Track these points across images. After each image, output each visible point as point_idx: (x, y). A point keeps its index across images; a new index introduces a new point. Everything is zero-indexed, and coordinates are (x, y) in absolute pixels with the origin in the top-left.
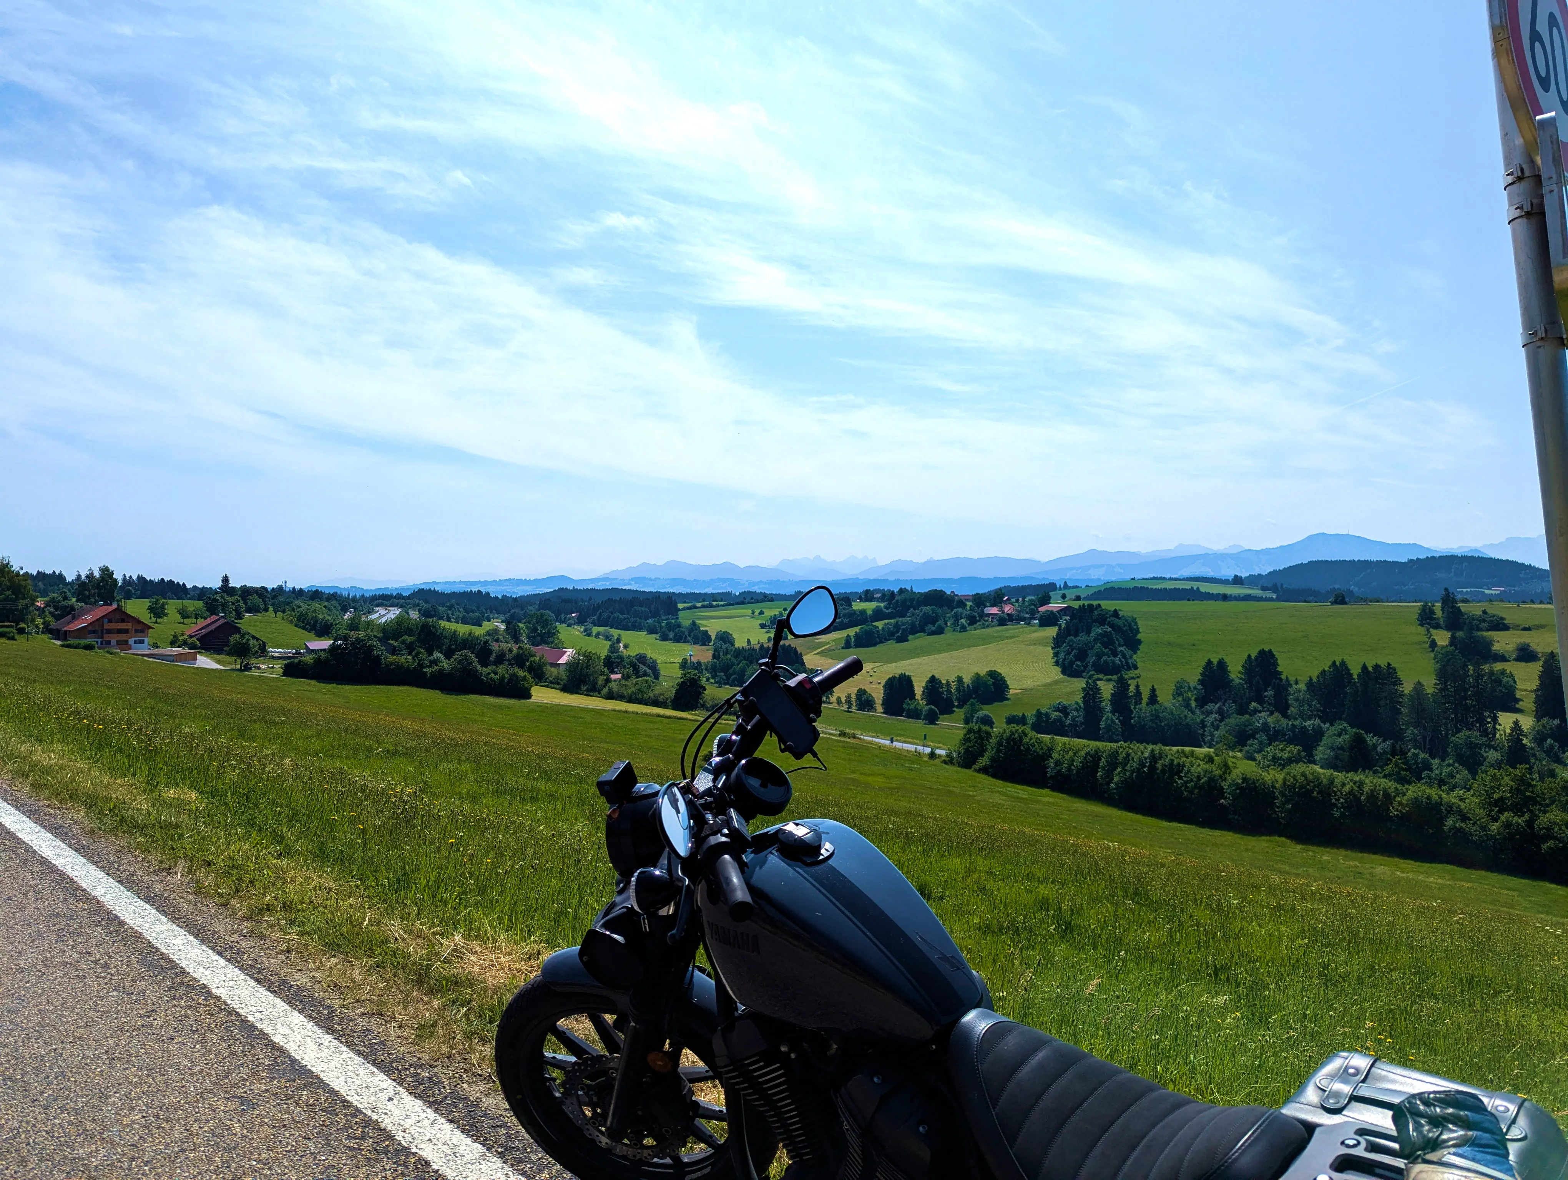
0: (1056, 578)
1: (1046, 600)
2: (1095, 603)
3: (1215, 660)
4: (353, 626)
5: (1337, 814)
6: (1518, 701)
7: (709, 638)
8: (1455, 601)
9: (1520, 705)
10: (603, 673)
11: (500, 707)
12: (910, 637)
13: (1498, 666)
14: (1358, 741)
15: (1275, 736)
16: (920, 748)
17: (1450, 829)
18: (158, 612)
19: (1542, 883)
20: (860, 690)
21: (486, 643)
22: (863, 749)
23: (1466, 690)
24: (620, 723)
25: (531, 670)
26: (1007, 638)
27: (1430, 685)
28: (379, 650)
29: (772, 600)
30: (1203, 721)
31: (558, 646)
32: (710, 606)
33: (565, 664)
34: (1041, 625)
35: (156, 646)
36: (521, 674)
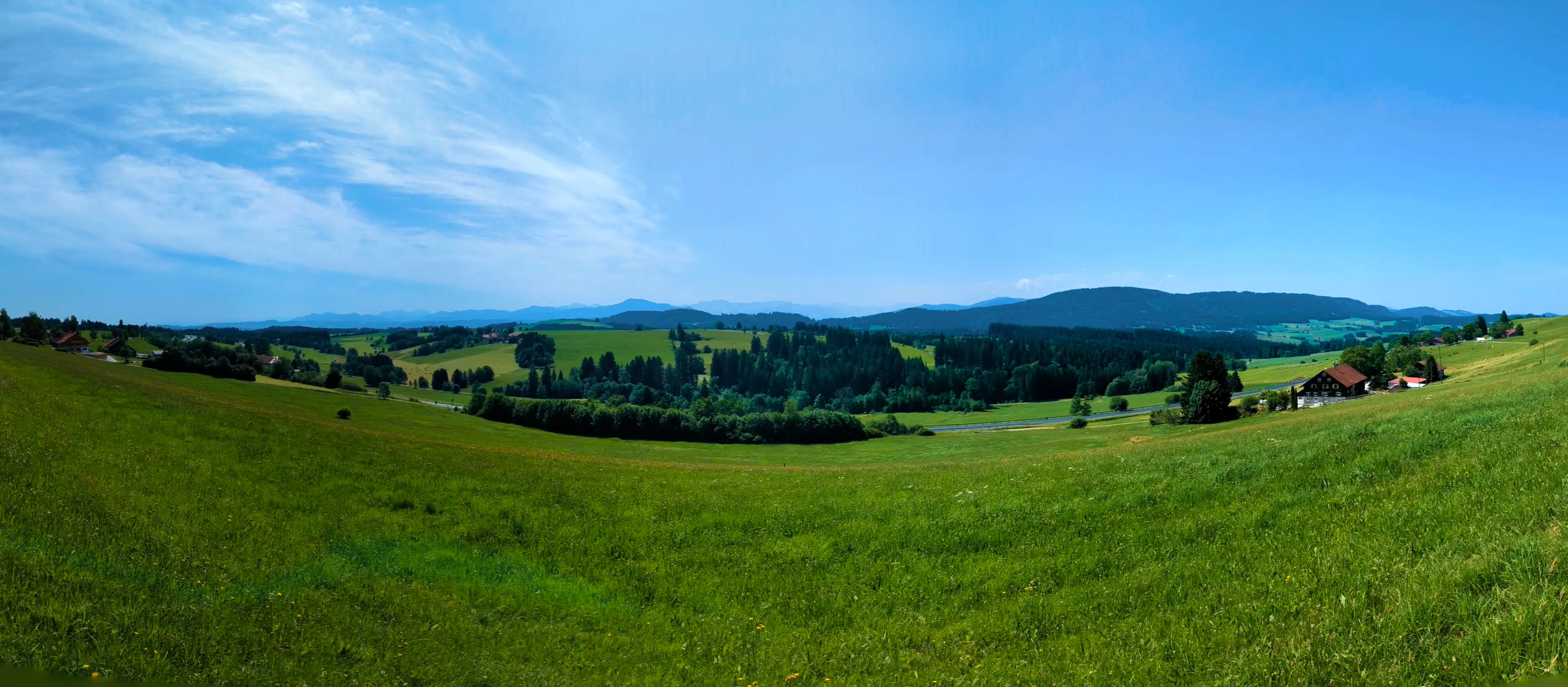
0: (518, 320)
1: (512, 331)
2: (534, 331)
3: (588, 358)
4: (175, 344)
5: (639, 425)
6: (705, 369)
7: (345, 352)
8: (682, 328)
9: (705, 371)
10: (291, 369)
11: (240, 385)
12: (446, 350)
13: (698, 355)
14: (647, 392)
15: (613, 391)
16: (450, 406)
17: (682, 427)
18: (93, 336)
20: (421, 378)
21: (234, 352)
22: (422, 406)
23: (686, 367)
25: (256, 366)
26: (493, 350)
28: (185, 355)
30: (583, 387)
31: (270, 355)
32: (346, 335)
33: (273, 364)
34: (510, 343)
35: (92, 351)
36: (251, 368)
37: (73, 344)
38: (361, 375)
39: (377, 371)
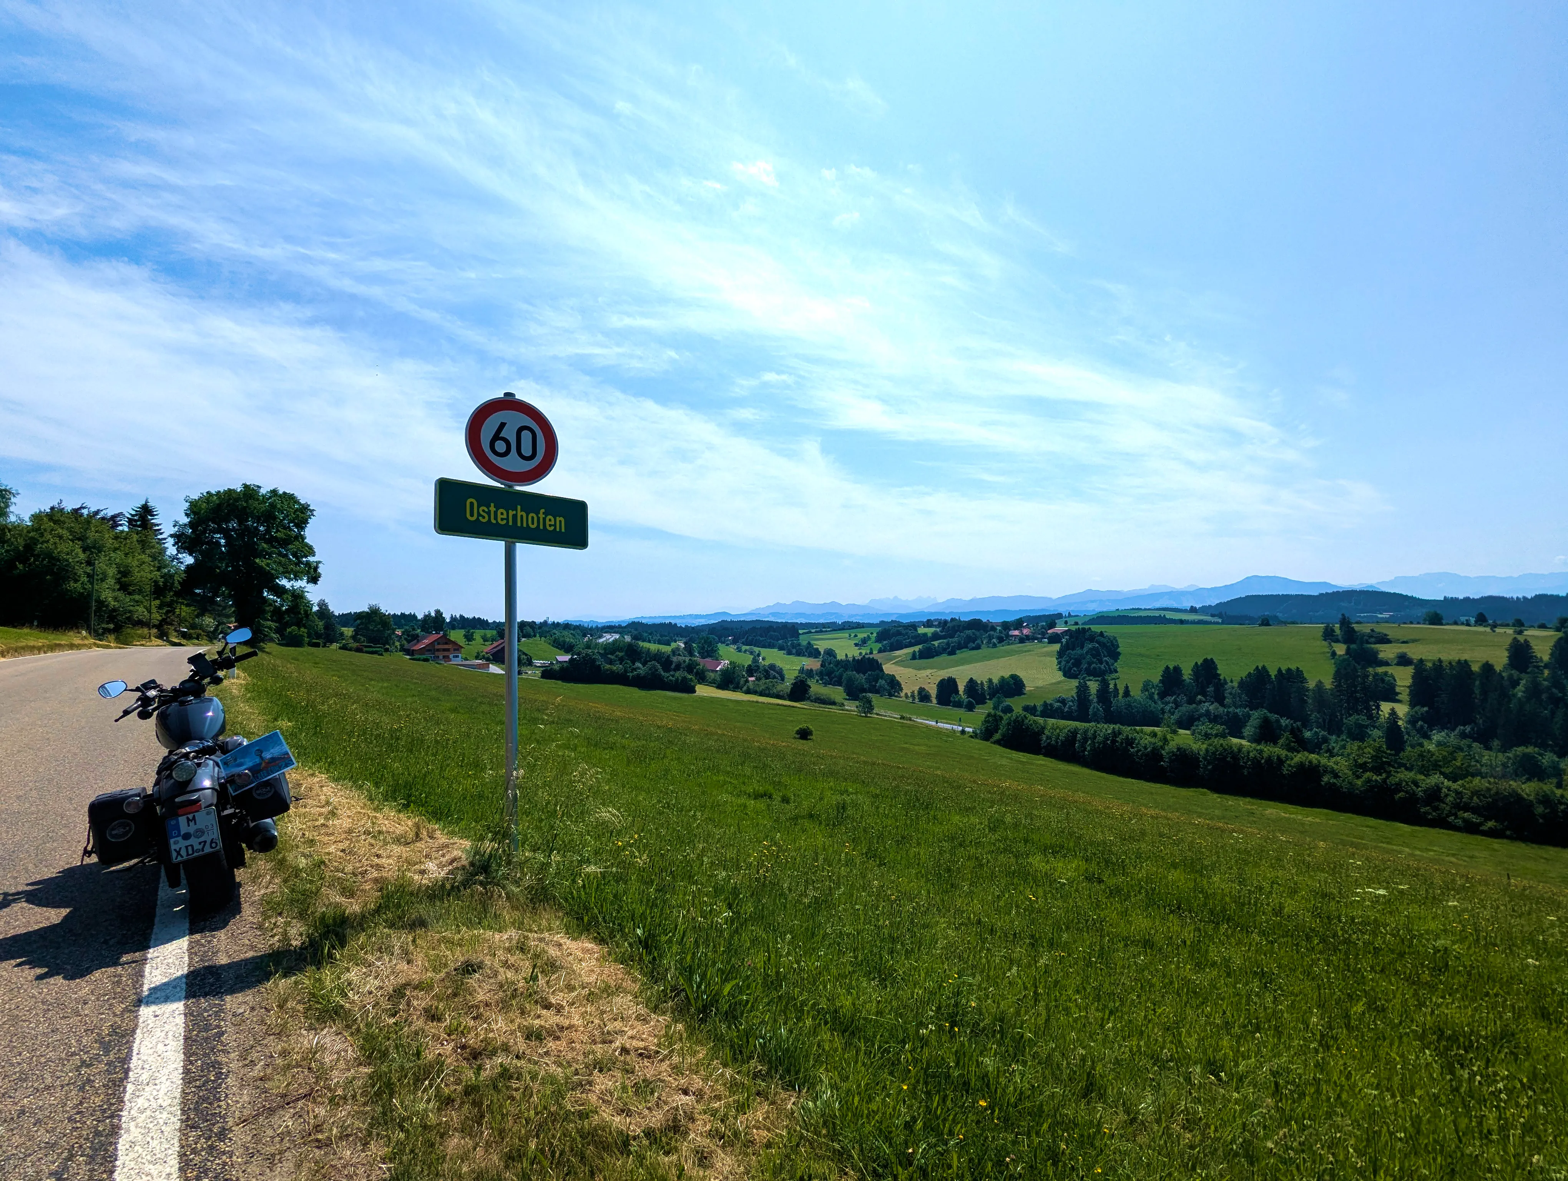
0: (1064, 611)
1: (1052, 625)
2: (1087, 627)
3: (1171, 667)
4: (588, 646)
6: (1396, 694)
7: (819, 653)
8: (1349, 623)
9: (1399, 697)
10: (744, 676)
11: (675, 698)
12: (958, 651)
13: (1380, 670)
15: (1214, 719)
16: (955, 727)
17: (1326, 784)
18: (469, 638)
19: (1393, 823)
20: (921, 688)
21: (669, 656)
22: (916, 727)
23: (1356, 687)
24: (752, 709)
25: (697, 674)
26: (1026, 651)
27: (1328, 683)
28: (600, 661)
29: (863, 627)
30: (1162, 709)
31: (717, 659)
32: (821, 631)
33: (720, 670)
34: (1049, 642)
35: (466, 659)
36: (690, 677)
37: (438, 650)
38: (840, 685)
39: (861, 678)
